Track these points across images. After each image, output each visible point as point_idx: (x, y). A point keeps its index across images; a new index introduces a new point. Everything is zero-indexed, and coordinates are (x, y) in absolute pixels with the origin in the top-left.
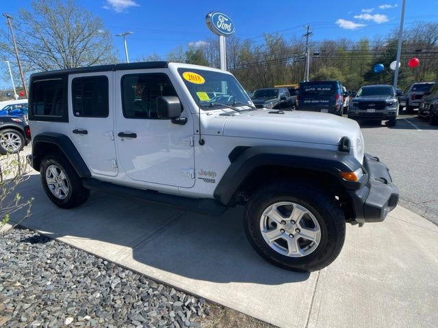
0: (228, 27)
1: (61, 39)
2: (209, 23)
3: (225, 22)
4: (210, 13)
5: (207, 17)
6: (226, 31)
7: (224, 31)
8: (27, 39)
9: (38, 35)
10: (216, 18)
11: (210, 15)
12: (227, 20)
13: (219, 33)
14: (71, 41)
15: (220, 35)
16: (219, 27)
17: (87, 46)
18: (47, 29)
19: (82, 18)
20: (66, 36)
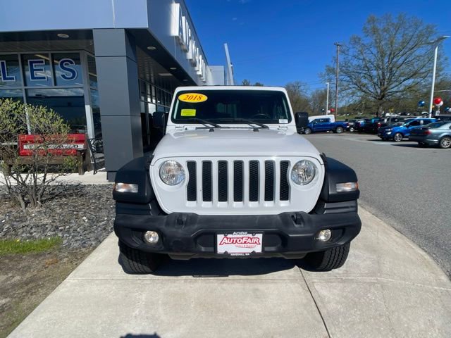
20: (388, 53)
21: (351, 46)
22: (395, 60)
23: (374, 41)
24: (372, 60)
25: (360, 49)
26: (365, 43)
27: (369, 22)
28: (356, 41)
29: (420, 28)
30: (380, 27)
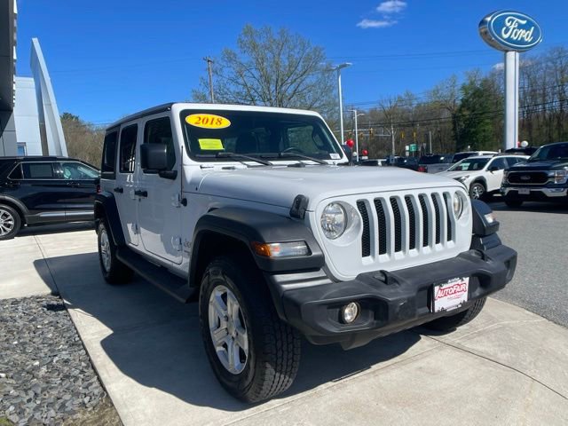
0: (526, 35)
1: (268, 82)
2: (486, 33)
3: (520, 26)
4: (488, 16)
5: (483, 22)
6: (522, 42)
7: (516, 42)
8: (228, 86)
9: (241, 81)
10: (500, 24)
11: (489, 19)
12: (524, 22)
13: (505, 48)
14: (280, 83)
15: (507, 51)
16: (506, 36)
17: (300, 89)
18: (253, 71)
19: (296, 50)
20: (274, 78)
21: (224, 64)
22: (283, 89)
23: (254, 61)
24: (255, 87)
25: (238, 69)
26: (243, 61)
27: (245, 33)
28: (230, 58)
29: (308, 51)
30: (260, 42)
